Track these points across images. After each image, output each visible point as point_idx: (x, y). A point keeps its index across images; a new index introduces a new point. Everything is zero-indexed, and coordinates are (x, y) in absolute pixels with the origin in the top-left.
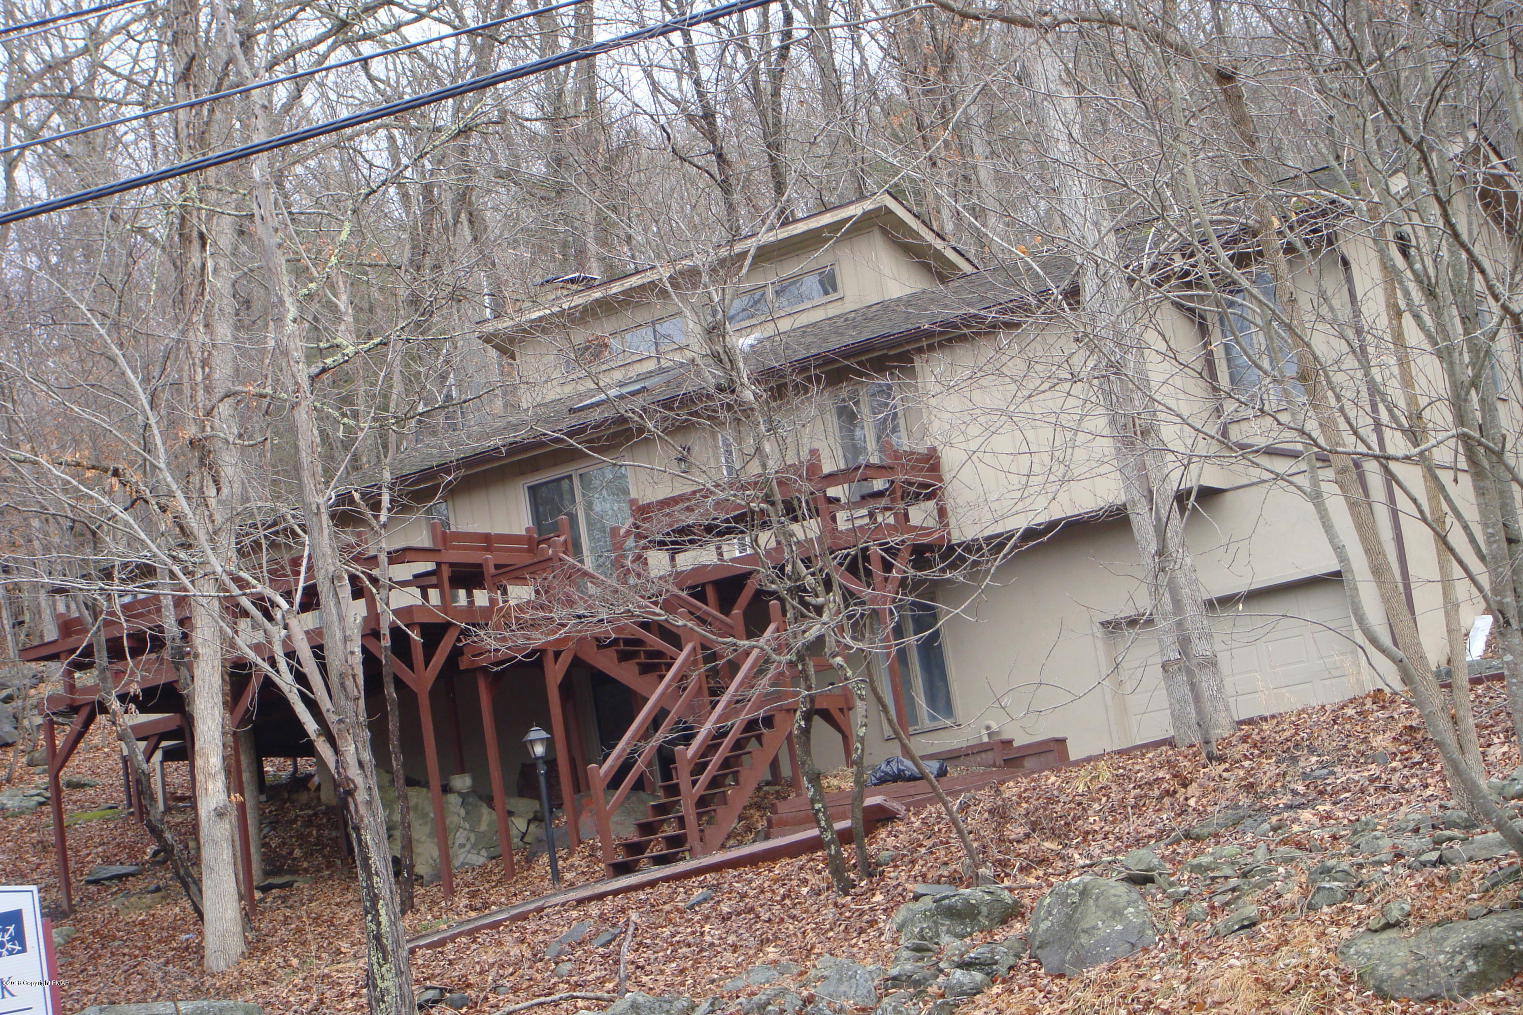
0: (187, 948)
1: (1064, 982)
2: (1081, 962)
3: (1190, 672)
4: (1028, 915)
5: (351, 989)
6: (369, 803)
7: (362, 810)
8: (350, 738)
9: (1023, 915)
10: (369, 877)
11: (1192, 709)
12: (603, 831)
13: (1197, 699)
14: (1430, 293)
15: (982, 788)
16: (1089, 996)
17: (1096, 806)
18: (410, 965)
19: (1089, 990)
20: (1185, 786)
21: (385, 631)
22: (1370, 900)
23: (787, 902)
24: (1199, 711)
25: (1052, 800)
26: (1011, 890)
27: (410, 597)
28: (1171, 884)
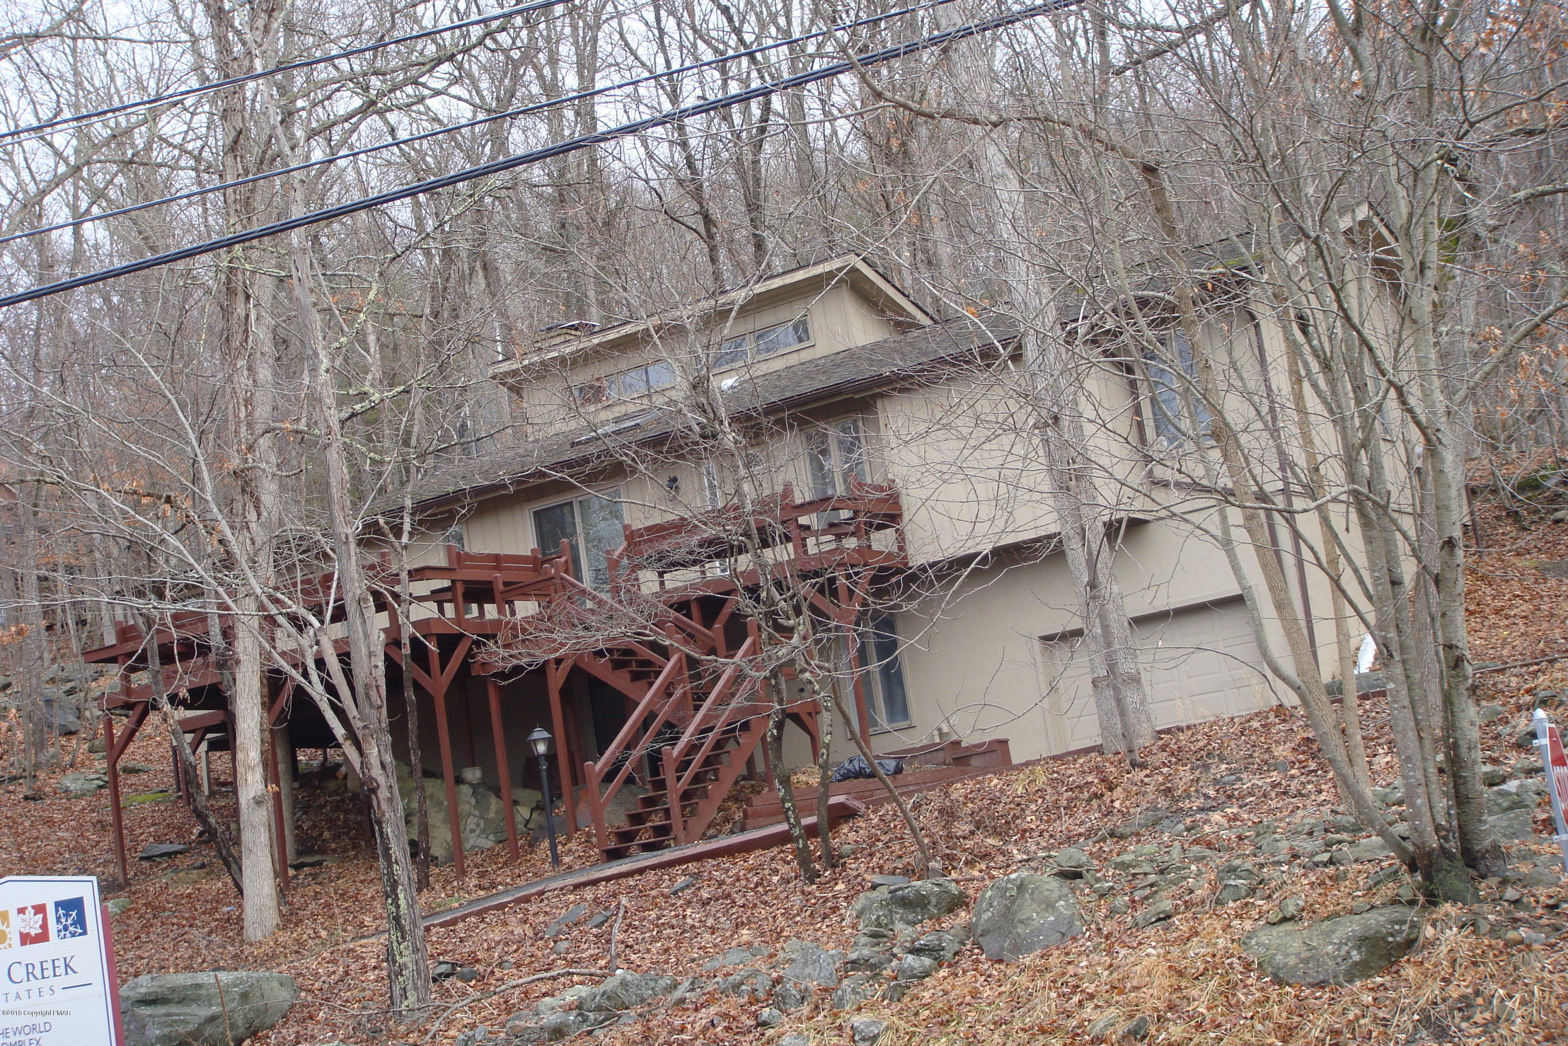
0: (228, 920)
1: (1002, 967)
2: (1018, 949)
3: (1116, 690)
4: (972, 905)
5: (373, 962)
6: (390, 800)
7: (384, 806)
8: (373, 742)
9: (967, 905)
10: (390, 865)
11: (1117, 720)
12: (597, 819)
13: (1123, 713)
14: (1326, 366)
15: (932, 789)
16: (1024, 979)
17: (1033, 807)
18: (424, 940)
19: (1024, 975)
20: (1111, 790)
21: (406, 640)
22: (1270, 896)
23: (760, 889)
24: (1124, 724)
25: (995, 801)
26: (957, 882)
27: (428, 610)
28: (1098, 880)
